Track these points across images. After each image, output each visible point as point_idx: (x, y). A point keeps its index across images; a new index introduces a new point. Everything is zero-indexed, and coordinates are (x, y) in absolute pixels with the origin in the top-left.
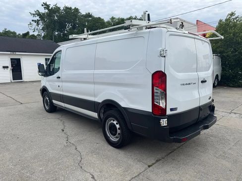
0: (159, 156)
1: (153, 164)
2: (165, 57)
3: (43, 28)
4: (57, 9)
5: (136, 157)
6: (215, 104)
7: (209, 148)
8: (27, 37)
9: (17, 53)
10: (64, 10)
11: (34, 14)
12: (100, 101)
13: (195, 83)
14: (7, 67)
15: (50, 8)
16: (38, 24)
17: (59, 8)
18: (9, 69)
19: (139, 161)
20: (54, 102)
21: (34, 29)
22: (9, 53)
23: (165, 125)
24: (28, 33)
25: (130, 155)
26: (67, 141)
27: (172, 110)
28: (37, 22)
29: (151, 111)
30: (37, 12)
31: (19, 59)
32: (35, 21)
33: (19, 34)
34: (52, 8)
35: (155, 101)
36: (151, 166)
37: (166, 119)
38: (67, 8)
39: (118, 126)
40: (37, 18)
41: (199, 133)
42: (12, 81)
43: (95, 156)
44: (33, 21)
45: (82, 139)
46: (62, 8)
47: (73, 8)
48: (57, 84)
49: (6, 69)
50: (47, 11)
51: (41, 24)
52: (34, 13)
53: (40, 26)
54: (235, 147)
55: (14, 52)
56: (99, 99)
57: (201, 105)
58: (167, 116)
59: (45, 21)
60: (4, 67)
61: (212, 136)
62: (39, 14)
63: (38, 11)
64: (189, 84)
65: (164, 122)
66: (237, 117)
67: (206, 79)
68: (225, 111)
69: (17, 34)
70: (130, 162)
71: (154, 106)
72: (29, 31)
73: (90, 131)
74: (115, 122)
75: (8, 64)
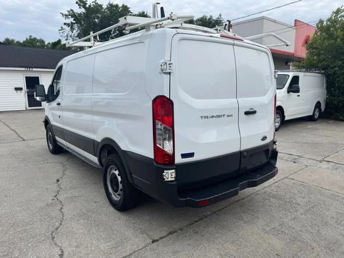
0: (176, 226)
1: (161, 238)
2: (170, 73)
3: (78, 34)
4: (98, 8)
5: (141, 227)
6: (278, 147)
7: (260, 216)
8: (58, 47)
9: (34, 69)
10: (107, 8)
11: (66, 15)
12: (99, 140)
13: (231, 116)
14: (21, 89)
15: (87, 6)
16: (72, 29)
17: (101, 6)
18: (23, 91)
19: (143, 232)
20: (57, 138)
21: (67, 36)
22: (24, 69)
23: (170, 179)
24: (59, 41)
25: (134, 222)
26: (55, 196)
27: (184, 156)
28: (71, 26)
29: (153, 157)
30: (71, 12)
31: (38, 78)
32: (68, 25)
33: (49, 43)
34: (90, 6)
35: (158, 141)
36: (157, 241)
37: (173, 171)
38: (111, 5)
39: (119, 178)
40: (71, 20)
41: (236, 193)
42: (28, 108)
43: (82, 221)
44: (65, 24)
45: (77, 195)
46: (105, 7)
47: (120, 5)
48: (58, 113)
49: (19, 92)
50: (83, 10)
51: (76, 29)
52: (67, 13)
53: (74, 31)
54: (303, 216)
55: (30, 67)
56: (98, 137)
57: (243, 148)
58: (176, 165)
59: (81, 25)
60: (17, 89)
61: (274, 197)
62: (73, 15)
63: (72, 10)
64: (219, 116)
65: (169, 175)
66: (328, 168)
67: (255, 109)
68: (314, 157)
69: (46, 43)
70: (129, 233)
71: (157, 150)
72: (61, 38)
73: (95, 183)
74: (117, 172)
75: (23, 84)
